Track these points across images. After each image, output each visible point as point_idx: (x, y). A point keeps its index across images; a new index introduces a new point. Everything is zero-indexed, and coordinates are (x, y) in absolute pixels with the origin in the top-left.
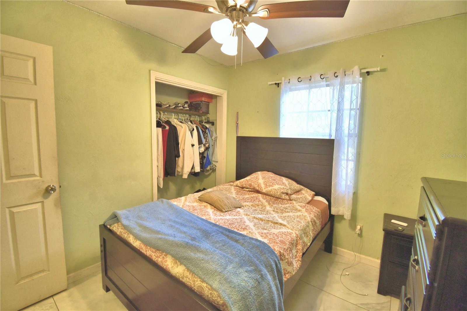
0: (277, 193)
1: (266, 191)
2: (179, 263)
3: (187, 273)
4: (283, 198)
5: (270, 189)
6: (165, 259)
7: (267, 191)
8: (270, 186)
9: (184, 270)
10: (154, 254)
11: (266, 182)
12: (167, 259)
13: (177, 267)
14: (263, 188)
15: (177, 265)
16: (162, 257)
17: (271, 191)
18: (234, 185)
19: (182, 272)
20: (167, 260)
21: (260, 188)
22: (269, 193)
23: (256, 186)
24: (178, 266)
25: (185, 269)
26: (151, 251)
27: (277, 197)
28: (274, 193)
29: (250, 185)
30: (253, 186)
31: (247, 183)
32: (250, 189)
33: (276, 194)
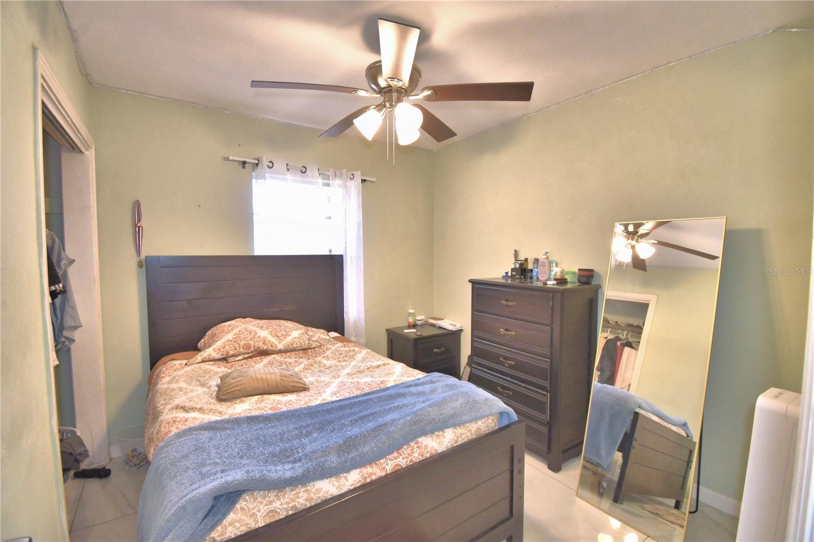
0: (304, 341)
1: (284, 345)
2: (441, 433)
3: (459, 431)
4: (314, 345)
5: (289, 339)
6: (423, 446)
7: (286, 345)
8: (285, 336)
9: (454, 432)
10: (401, 457)
11: (273, 333)
12: (425, 443)
13: (444, 438)
14: (276, 343)
15: (441, 436)
16: (416, 449)
17: (294, 342)
18: (197, 361)
19: (453, 435)
20: (426, 445)
21: (269, 345)
22: (290, 347)
23: (260, 344)
24: (443, 436)
25: (452, 430)
26: (393, 460)
27: (306, 347)
28: (298, 343)
29: (248, 346)
30: (254, 347)
31: (235, 345)
32: (249, 353)
33: (303, 343)
